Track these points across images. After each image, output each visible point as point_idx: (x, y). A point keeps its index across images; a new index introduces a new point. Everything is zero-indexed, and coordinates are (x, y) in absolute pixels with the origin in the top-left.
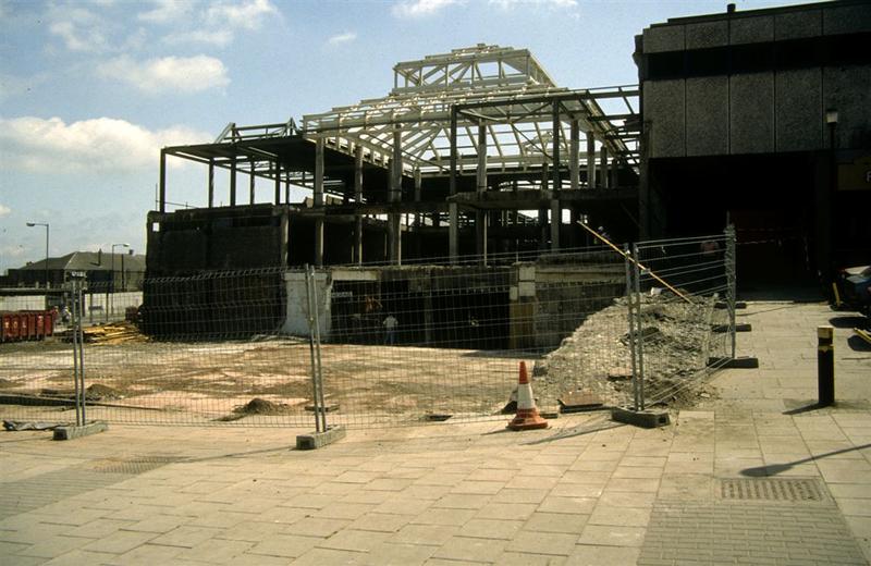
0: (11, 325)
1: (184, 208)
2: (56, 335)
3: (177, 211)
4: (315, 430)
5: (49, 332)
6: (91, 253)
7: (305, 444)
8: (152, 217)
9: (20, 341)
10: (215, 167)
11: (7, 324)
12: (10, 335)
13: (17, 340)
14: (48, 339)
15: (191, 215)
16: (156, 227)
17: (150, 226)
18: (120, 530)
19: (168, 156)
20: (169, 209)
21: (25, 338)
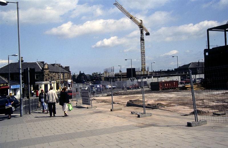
0: (166, 85)
1: (216, 47)
2: (179, 87)
3: (213, 48)
4: (195, 121)
5: (177, 87)
6: (196, 63)
7: (189, 125)
8: (205, 51)
9: (169, 89)
10: (227, 32)
11: (165, 85)
12: (166, 88)
13: (168, 89)
14: (177, 88)
15: (217, 49)
16: (207, 54)
17: (205, 54)
18: (117, 141)
19: (209, 31)
20: (211, 48)
21: (170, 89)
